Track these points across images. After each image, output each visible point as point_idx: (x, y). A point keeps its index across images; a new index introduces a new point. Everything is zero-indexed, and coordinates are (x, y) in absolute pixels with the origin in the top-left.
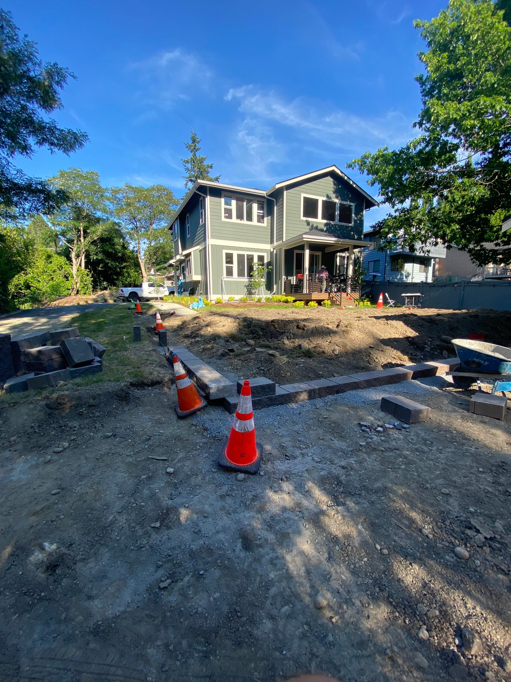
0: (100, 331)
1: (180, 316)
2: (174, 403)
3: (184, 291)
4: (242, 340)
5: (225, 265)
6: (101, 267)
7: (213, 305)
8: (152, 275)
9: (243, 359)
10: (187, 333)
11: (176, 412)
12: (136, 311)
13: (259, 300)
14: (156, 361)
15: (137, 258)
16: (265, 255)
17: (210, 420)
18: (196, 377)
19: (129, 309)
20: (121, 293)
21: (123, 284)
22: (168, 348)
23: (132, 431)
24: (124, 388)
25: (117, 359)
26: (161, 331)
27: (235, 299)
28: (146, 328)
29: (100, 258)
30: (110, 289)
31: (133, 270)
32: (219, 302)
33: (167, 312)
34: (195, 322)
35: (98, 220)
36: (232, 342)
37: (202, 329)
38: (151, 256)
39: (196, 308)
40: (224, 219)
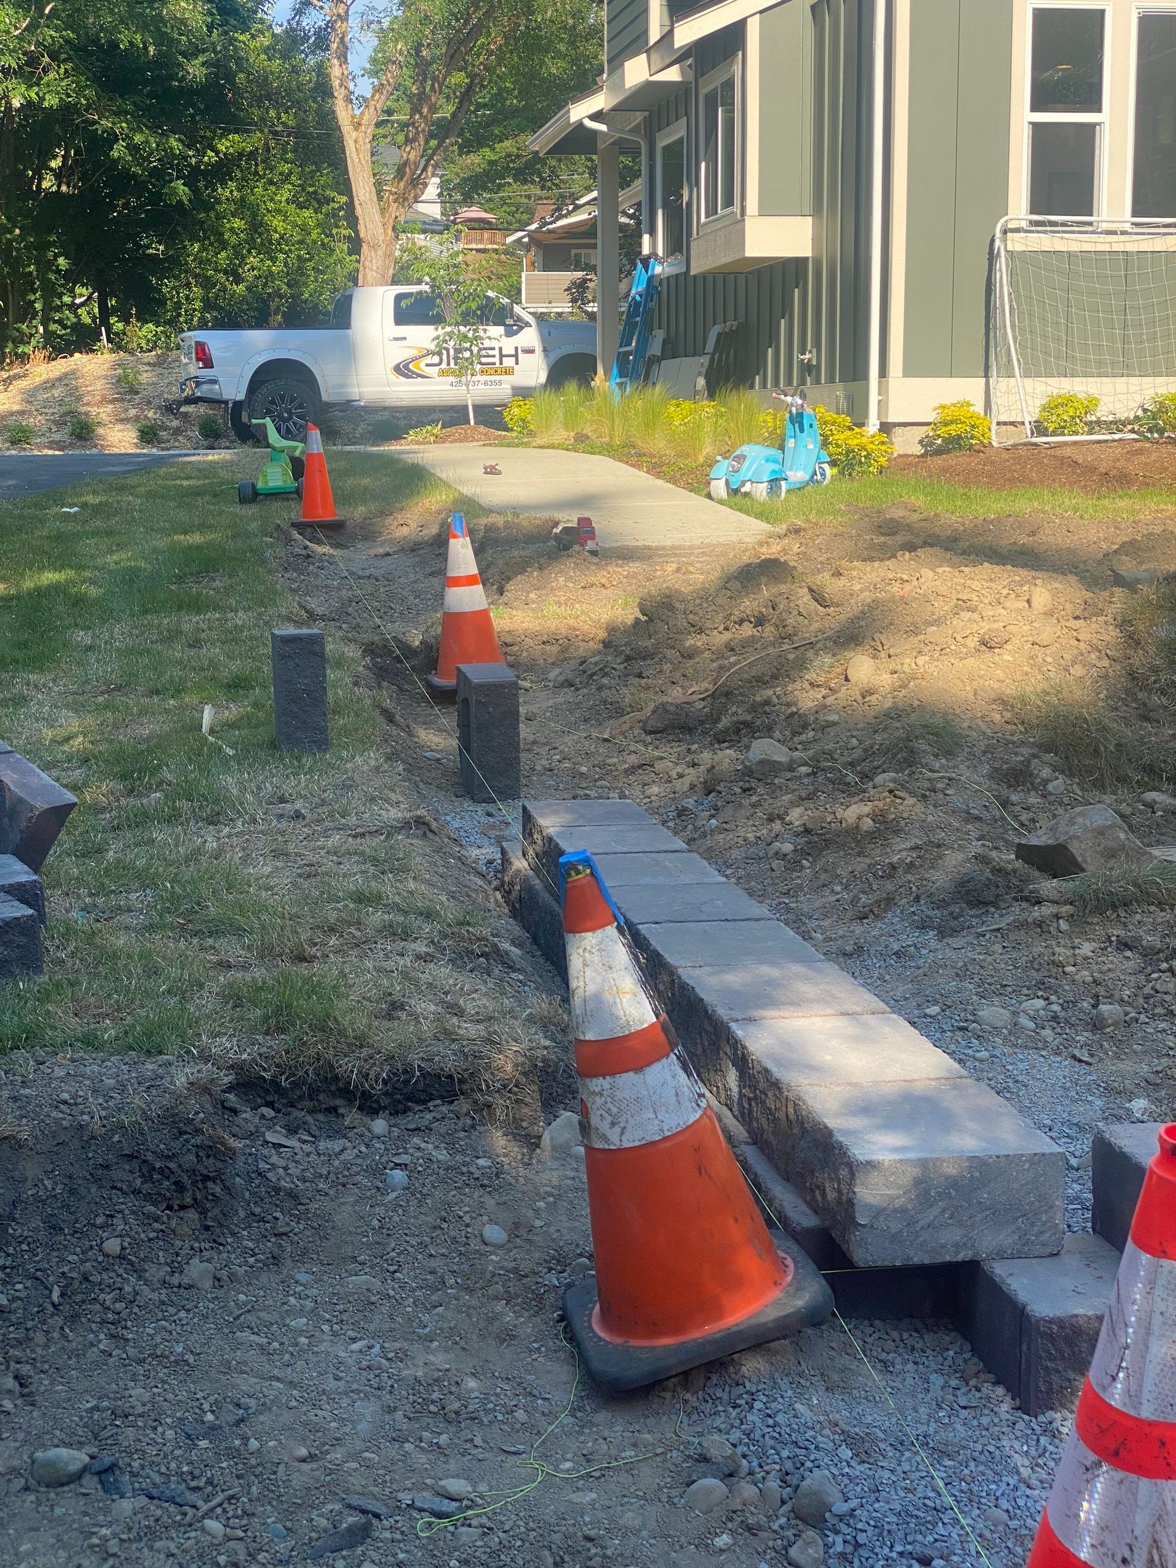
0: (37, 663)
1: (627, 555)
2: (559, 1261)
3: (672, 350)
4: (1150, 770)
5: (1023, 119)
6: (59, 175)
7: (904, 463)
8: (430, 228)
9: (1151, 940)
10: (676, 695)
11: (572, 1338)
12: (295, 512)
14: (428, 915)
15: (324, 89)
17: (850, 1440)
18: (742, 1061)
19: (250, 495)
20: (194, 369)
21: (208, 305)
22: (527, 818)
23: (232, 1453)
24: (195, 1108)
25: (146, 880)
26: (477, 672)
27: (1103, 413)
28: (369, 650)
29: (51, 101)
30: (118, 343)
31: (285, 194)
32: (954, 444)
33: (525, 521)
34: (749, 605)
36: (1058, 784)
37: (802, 665)
38: (422, 68)
39: (761, 491)
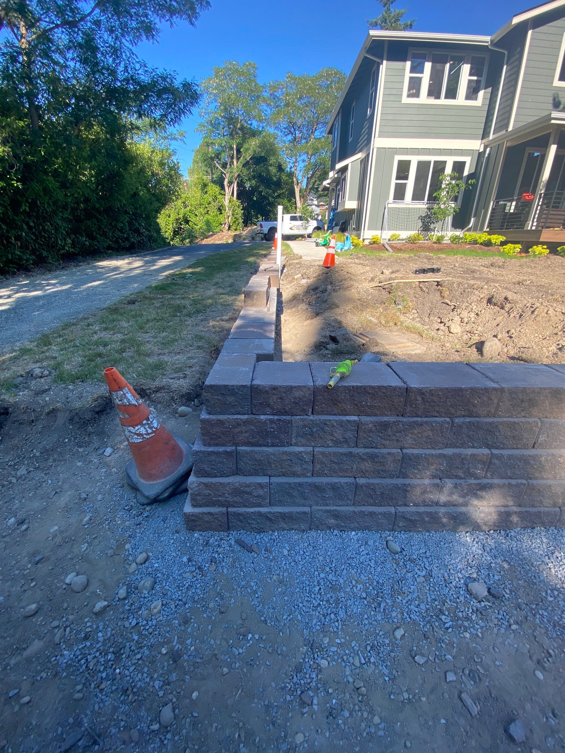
5: (394, 181)
7: (365, 246)
13: (439, 240)
16: (467, 160)
27: (401, 238)
32: (374, 242)
40: (405, 100)
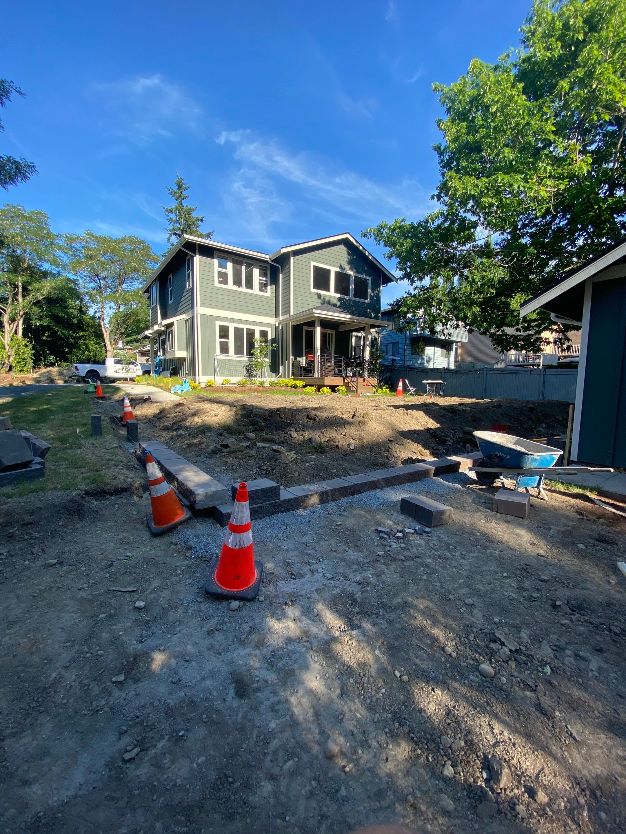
0: (43, 422)
1: (157, 402)
2: (147, 516)
3: (164, 370)
4: (240, 433)
5: (218, 340)
6: (47, 337)
7: (202, 388)
8: (120, 349)
9: (240, 457)
10: (166, 424)
11: (149, 527)
12: (95, 395)
13: (262, 384)
14: (122, 462)
15: (100, 326)
16: (269, 330)
17: (195, 536)
18: (177, 481)
19: (86, 392)
20: (75, 371)
21: (78, 360)
22: (140, 445)
23: (86, 556)
24: (76, 498)
25: (66, 459)
26: (130, 421)
27: (232, 382)
28: (110, 418)
29: (45, 324)
30: (59, 366)
31: (93, 342)
32: (210, 386)
33: (139, 397)
34: (178, 410)
35: (45, 275)
36: (227, 435)
37: (187, 419)
38: (118, 324)
39: (179, 392)
40: (217, 284)
